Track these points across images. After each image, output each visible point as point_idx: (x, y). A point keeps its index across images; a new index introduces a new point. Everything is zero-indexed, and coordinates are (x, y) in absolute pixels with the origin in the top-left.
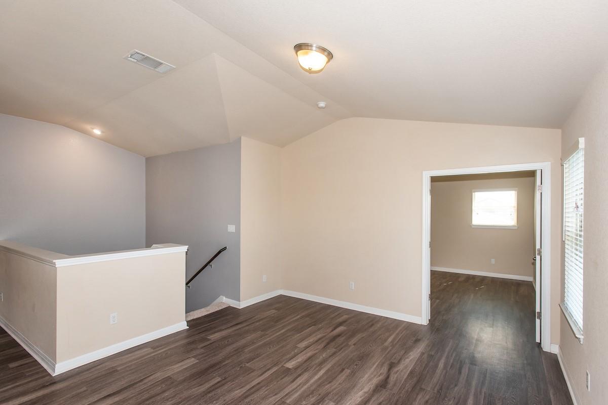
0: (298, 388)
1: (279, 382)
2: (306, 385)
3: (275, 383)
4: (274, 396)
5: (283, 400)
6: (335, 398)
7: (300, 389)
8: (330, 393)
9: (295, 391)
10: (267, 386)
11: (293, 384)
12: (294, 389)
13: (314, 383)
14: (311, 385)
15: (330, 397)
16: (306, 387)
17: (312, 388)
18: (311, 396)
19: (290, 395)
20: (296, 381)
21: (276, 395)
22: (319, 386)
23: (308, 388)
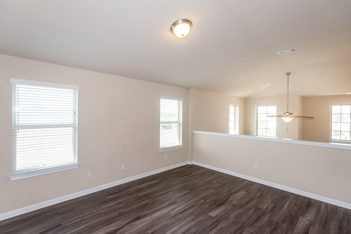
0: (187, 223)
1: (198, 229)
2: (182, 225)
3: (201, 228)
4: (201, 220)
5: (196, 217)
6: (168, 215)
7: (186, 223)
8: (170, 218)
9: (189, 222)
10: (206, 227)
11: (190, 226)
12: (189, 223)
13: (177, 225)
14: (178, 224)
15: (171, 216)
16: (182, 224)
17: (179, 222)
18: (181, 218)
19: (192, 220)
20: (188, 228)
21: (200, 221)
22: (174, 223)
23: (181, 223)
